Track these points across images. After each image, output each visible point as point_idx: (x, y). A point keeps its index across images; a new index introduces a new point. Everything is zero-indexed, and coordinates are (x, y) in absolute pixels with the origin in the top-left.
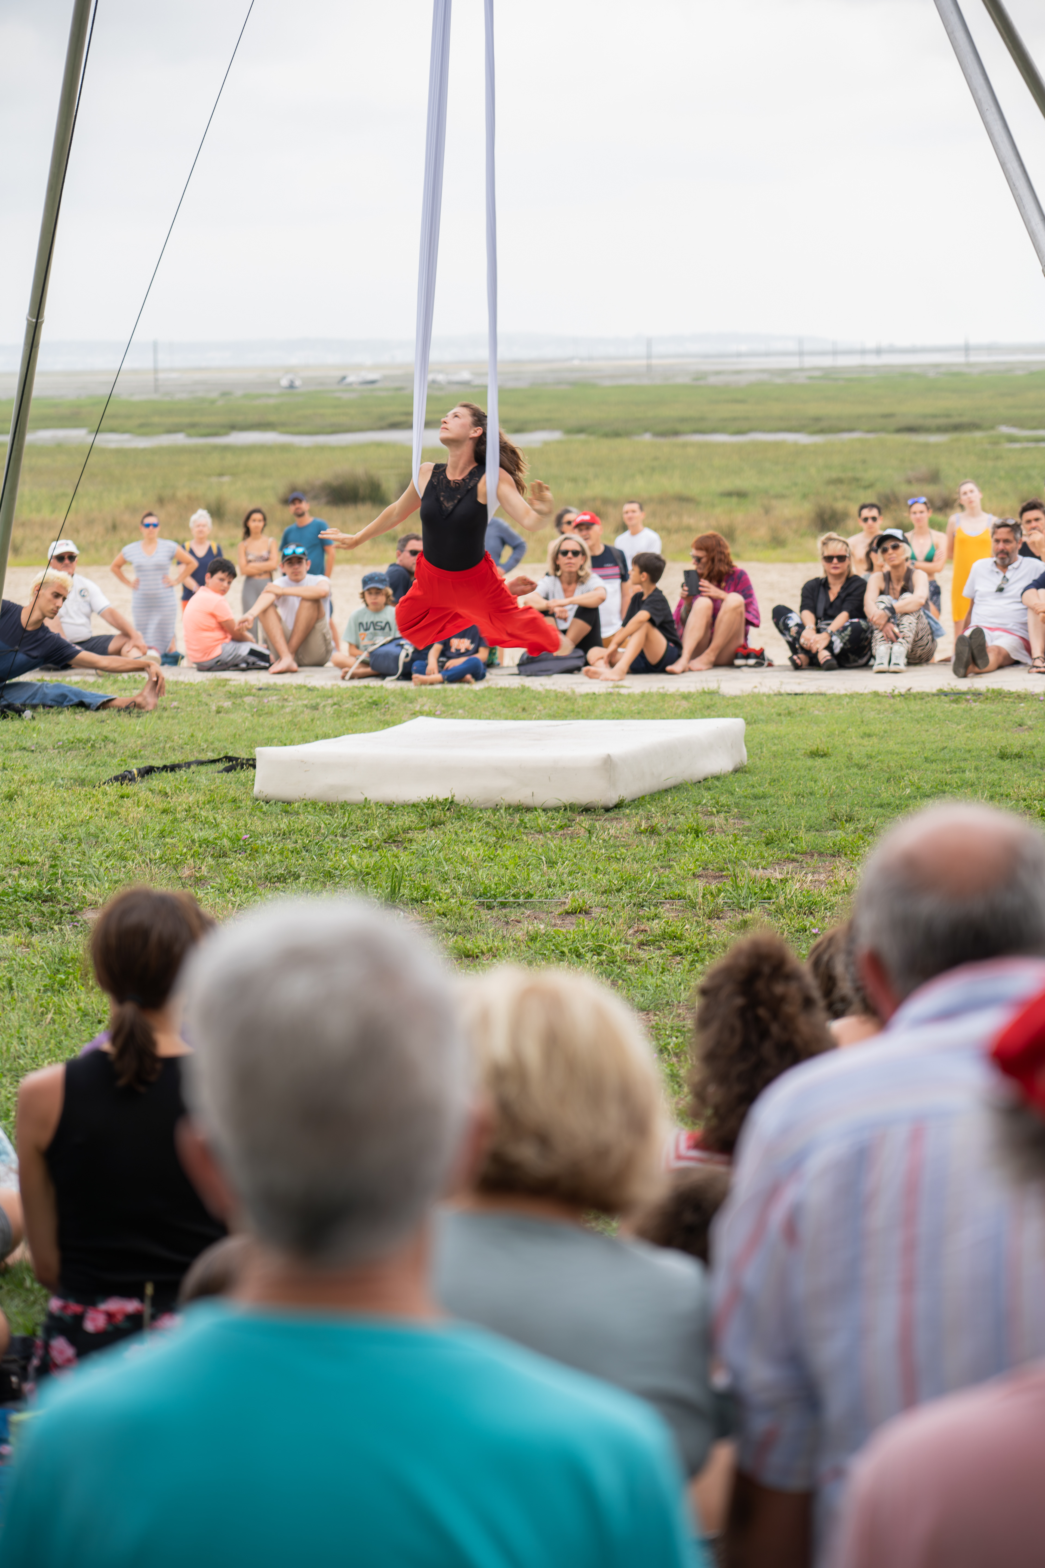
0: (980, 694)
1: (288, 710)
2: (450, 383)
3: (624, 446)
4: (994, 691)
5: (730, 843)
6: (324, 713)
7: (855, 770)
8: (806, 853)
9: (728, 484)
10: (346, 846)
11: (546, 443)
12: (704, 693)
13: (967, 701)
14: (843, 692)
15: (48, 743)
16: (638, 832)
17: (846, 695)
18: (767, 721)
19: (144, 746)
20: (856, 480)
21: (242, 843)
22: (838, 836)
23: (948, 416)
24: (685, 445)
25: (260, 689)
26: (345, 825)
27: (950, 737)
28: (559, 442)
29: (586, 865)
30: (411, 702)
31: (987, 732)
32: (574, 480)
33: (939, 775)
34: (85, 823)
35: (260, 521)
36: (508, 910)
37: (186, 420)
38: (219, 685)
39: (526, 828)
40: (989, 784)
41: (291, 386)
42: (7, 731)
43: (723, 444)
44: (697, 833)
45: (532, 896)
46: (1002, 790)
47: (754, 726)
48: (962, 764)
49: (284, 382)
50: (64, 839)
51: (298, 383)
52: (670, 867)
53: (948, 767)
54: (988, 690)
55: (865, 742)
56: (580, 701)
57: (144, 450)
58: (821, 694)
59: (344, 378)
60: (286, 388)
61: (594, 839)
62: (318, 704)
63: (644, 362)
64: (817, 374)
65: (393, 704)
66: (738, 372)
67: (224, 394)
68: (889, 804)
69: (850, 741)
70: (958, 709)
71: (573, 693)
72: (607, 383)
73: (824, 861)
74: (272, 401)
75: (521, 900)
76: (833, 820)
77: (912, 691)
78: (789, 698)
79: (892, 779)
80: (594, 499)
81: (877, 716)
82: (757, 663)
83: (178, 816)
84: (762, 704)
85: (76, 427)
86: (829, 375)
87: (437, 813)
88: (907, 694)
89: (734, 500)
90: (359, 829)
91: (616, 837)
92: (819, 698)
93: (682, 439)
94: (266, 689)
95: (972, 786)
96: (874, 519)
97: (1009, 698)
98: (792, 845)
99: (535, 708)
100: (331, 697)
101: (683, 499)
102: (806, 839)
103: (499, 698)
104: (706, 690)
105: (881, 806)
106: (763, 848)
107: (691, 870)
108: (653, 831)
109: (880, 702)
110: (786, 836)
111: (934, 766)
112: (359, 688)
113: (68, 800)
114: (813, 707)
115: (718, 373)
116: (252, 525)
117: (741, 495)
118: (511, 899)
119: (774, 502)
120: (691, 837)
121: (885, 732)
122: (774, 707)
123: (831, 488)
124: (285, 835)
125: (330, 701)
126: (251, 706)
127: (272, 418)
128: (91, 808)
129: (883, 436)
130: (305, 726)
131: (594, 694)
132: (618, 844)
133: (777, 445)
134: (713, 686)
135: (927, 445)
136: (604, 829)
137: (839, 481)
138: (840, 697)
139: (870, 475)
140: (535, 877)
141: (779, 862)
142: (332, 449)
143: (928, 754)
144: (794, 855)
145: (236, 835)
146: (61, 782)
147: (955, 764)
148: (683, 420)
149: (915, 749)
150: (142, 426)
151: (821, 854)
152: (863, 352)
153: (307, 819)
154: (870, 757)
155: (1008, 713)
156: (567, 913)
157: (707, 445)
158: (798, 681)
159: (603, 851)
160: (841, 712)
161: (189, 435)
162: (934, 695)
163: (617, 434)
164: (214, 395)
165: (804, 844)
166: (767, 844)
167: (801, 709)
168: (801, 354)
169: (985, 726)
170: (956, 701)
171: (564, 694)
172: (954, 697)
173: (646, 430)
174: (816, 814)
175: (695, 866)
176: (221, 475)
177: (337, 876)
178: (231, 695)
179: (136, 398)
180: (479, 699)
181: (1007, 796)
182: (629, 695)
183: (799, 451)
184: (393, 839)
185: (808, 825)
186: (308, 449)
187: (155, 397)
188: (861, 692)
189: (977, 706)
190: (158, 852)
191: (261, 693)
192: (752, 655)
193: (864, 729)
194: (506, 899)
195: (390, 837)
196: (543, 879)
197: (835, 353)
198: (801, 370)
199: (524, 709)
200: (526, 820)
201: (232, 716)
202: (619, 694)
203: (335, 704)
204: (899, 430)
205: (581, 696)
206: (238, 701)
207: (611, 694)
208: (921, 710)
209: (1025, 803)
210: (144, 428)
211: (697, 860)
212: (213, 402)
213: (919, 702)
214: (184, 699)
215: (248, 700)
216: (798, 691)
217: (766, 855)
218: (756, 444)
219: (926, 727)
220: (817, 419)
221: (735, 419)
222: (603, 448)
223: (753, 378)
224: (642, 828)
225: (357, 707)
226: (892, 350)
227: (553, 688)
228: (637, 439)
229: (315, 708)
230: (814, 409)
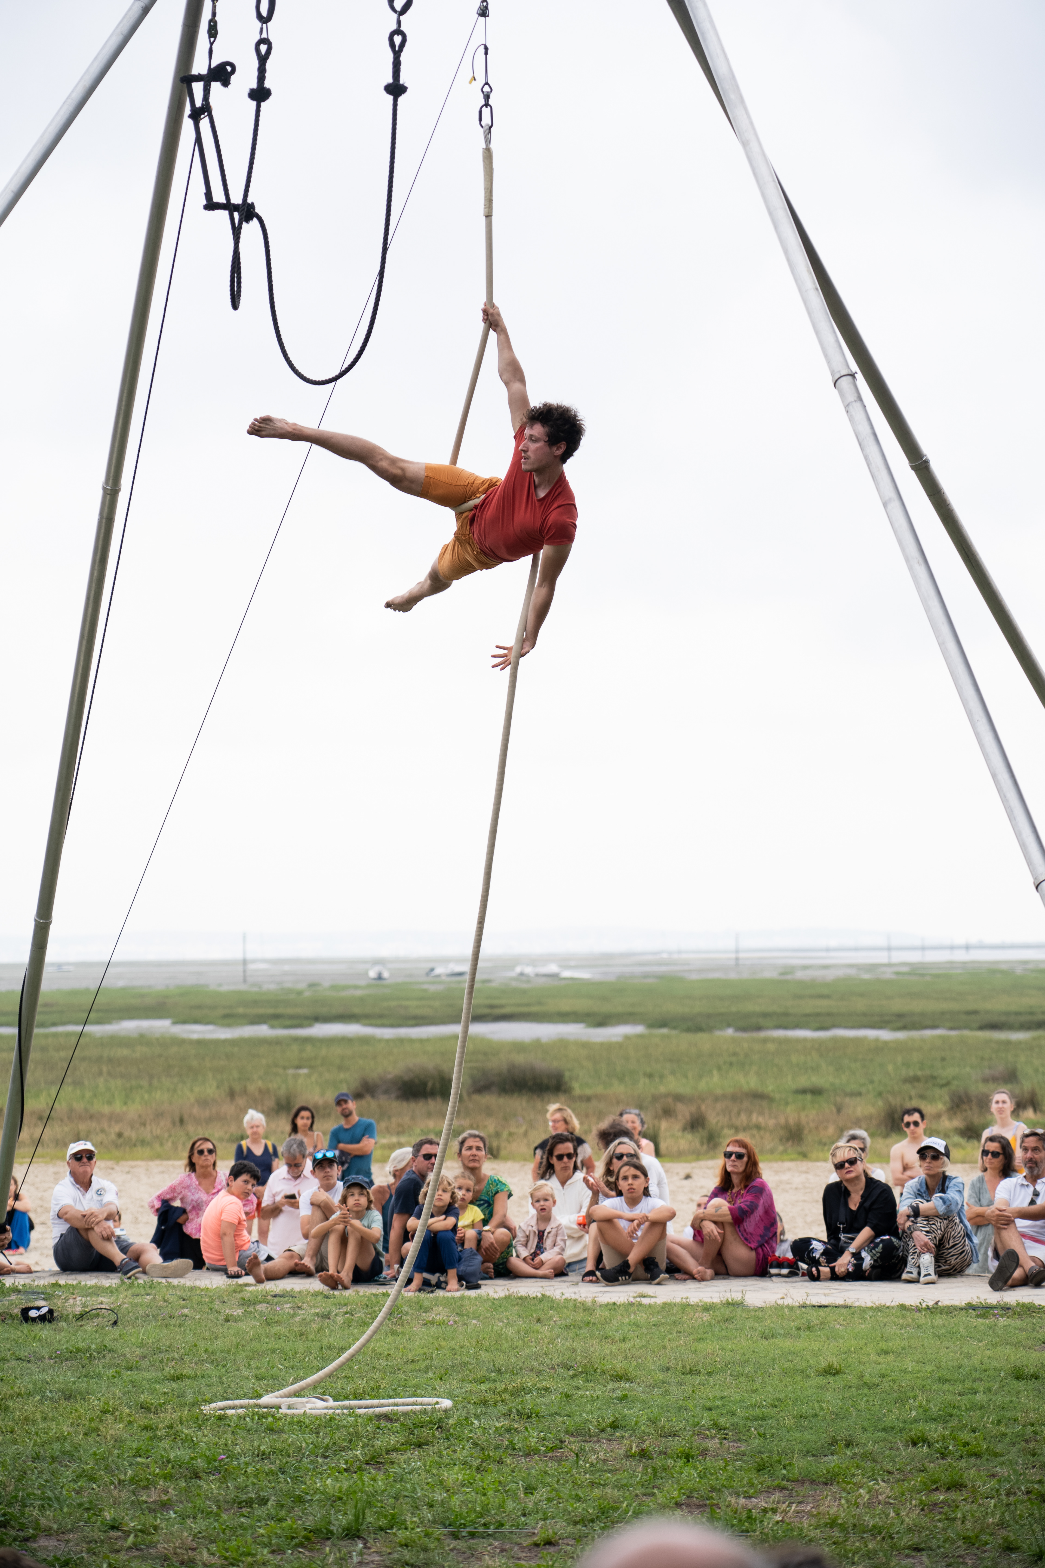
0: (1008, 1309)
1: (298, 1319)
2: (537, 975)
3: (703, 1040)
4: (1024, 1305)
5: (720, 1469)
6: (334, 1321)
7: (866, 1391)
8: (797, 1481)
9: (804, 1081)
10: (325, 1468)
11: (627, 1037)
12: (728, 1304)
13: (994, 1315)
14: (869, 1304)
15: (45, 1352)
16: (628, 1456)
17: (871, 1308)
18: (787, 1335)
19: (144, 1357)
20: (934, 1078)
21: (216, 1464)
22: (832, 1462)
23: (1031, 1013)
24: (765, 1041)
25: (275, 1296)
26: (328, 1445)
27: (969, 1356)
28: (640, 1036)
29: (565, 1491)
30: (425, 1312)
31: (1008, 1350)
32: (650, 1076)
33: (949, 1397)
34: (61, 1439)
35: (308, 1118)
36: (475, 1541)
37: (271, 1011)
38: (235, 1292)
39: (514, 1449)
40: (999, 1406)
41: (380, 977)
42: (8, 1339)
43: (805, 1040)
44: (688, 1457)
45: (503, 1525)
46: (1009, 1414)
47: (771, 1341)
48: (975, 1385)
49: (372, 974)
50: (36, 1458)
51: (386, 975)
52: (653, 1494)
53: (959, 1387)
54: (1018, 1304)
55: (881, 1359)
56: (598, 1312)
57: (225, 1041)
58: (846, 1307)
59: (432, 970)
60: (375, 979)
61: (581, 1462)
62: (329, 1313)
63: (733, 956)
64: (905, 969)
65: (407, 1313)
66: (826, 967)
67: (311, 985)
68: (893, 1428)
69: (865, 1359)
70: (982, 1324)
71: (594, 1302)
72: (694, 977)
73: (815, 1490)
74: (358, 993)
75: (491, 1530)
76: (832, 1444)
77: (940, 1304)
78: (811, 1311)
79: (901, 1401)
80: (666, 1095)
81: (898, 1331)
82: (790, 1272)
83: (159, 1433)
84: (783, 1317)
85: (160, 1017)
86: (917, 971)
87: (425, 1433)
88: (934, 1308)
89: (809, 1097)
90: (343, 1449)
91: (604, 1461)
92: (844, 1311)
93: (763, 1034)
94: (281, 1296)
95: (981, 1409)
96: (916, 1124)
97: (1039, 1313)
98: (784, 1472)
99: (551, 1318)
100: (345, 1305)
101: (757, 1096)
102: (800, 1464)
103: (516, 1308)
104: (730, 1300)
105: (884, 1430)
106: (753, 1475)
107: (673, 1498)
108: (643, 1454)
109: (904, 1317)
110: (779, 1462)
111: (946, 1387)
112: (375, 1295)
113: (50, 1415)
114: (835, 1320)
115: (805, 968)
116: (300, 1122)
117: (816, 1092)
118: (481, 1529)
119: (847, 1100)
120: (680, 1463)
121: (903, 1348)
122: (793, 1321)
123: (907, 1086)
124: (263, 1456)
125: (344, 1310)
126: (261, 1314)
127: (356, 1010)
128: (72, 1424)
129: (966, 1033)
130: (312, 1337)
131: (614, 1304)
132: (605, 1468)
133: (857, 1041)
134: (737, 1297)
135: (1009, 1042)
136: (593, 1451)
137: (915, 1079)
138: (863, 1310)
139: (949, 1072)
140: (510, 1505)
141: (768, 1491)
142: (411, 1041)
143: (944, 1373)
144: (784, 1482)
145: (214, 1455)
146: (50, 1395)
147: (968, 1384)
148: (765, 1015)
149: (929, 1368)
150: (226, 1016)
151: (813, 1482)
152: (952, 948)
153: (291, 1437)
154: (883, 1376)
155: (1034, 1330)
156: (537, 1545)
157: (787, 1041)
158: (827, 1291)
159: (588, 1476)
160: (863, 1326)
161: (272, 1027)
162: (961, 1309)
163: (699, 1029)
164: (301, 986)
165: (796, 1471)
166: (759, 1470)
167: (822, 1323)
168: (889, 949)
169: (1007, 1344)
170: (984, 1316)
171: (583, 1304)
172: (980, 1312)
173: (729, 1026)
174: (814, 1437)
175: (679, 1494)
176: (299, 1067)
177: (307, 1502)
178: (245, 1303)
179: (225, 988)
180: (495, 1309)
181: (1015, 1421)
182: (650, 1306)
183: (880, 1048)
184: (375, 1461)
185: (805, 1449)
186: (388, 1041)
187: (243, 987)
188: (888, 1304)
189: (1003, 1321)
190: (130, 1472)
191: (276, 1300)
192: (786, 1264)
193: (883, 1345)
194: (475, 1528)
195: (373, 1458)
196: (519, 1506)
197: (923, 948)
198: (890, 965)
199: (539, 1320)
200: (515, 1441)
201: (241, 1325)
202: (640, 1304)
203: (346, 1313)
204: (982, 1028)
205: (601, 1306)
206: (251, 1309)
207: (631, 1304)
208: (944, 1325)
209: (1033, 1429)
210: (229, 1018)
211: (682, 1488)
212: (299, 993)
213: (944, 1316)
214: (195, 1306)
215: (259, 1307)
216: (825, 1303)
217: (756, 1482)
218: (834, 1039)
219: (947, 1344)
220: (900, 1016)
221: (818, 1015)
222: (682, 1041)
223: (840, 973)
224: (633, 1451)
225: (369, 1316)
226: (982, 947)
227: (573, 1297)
228: (718, 1033)
229: (326, 1316)
230: (898, 1005)
